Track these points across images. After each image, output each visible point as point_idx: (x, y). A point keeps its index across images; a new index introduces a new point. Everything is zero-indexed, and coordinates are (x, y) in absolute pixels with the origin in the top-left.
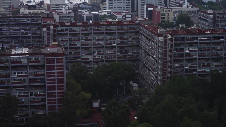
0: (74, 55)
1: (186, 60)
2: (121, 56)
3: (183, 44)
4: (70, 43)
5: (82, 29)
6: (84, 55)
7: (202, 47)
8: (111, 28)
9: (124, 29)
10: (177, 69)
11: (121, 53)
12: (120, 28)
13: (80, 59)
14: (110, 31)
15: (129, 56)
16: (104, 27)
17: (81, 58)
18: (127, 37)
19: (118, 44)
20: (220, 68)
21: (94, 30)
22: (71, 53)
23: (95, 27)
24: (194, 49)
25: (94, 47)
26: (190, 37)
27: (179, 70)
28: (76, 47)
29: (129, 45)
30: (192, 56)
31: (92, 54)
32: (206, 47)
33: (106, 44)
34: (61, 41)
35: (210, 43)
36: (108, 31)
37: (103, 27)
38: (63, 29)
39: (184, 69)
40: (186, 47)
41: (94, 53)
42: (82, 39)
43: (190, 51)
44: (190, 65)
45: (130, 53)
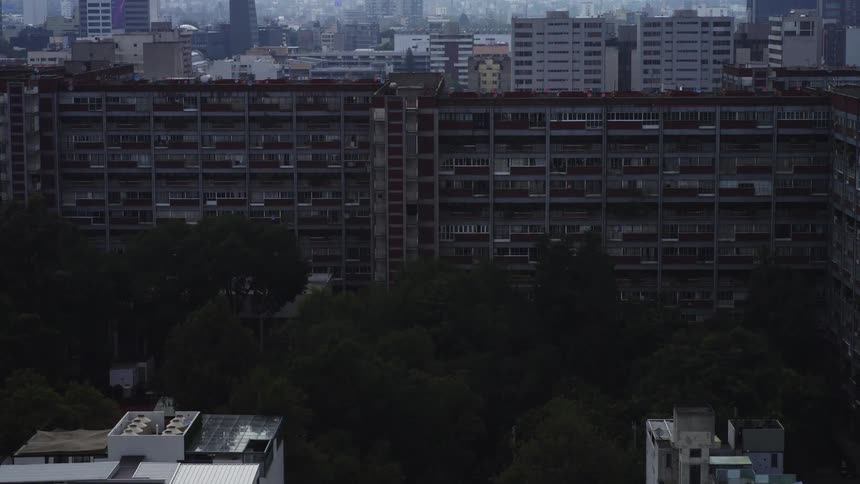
0: (127, 203)
1: (497, 207)
2: (316, 214)
3: (486, 140)
4: (113, 156)
5: (158, 101)
6: (168, 205)
7: (566, 156)
8: (275, 101)
9: (324, 107)
10: (463, 245)
11: (315, 203)
12: (310, 100)
13: (151, 221)
14: (271, 114)
15: (347, 216)
16: (246, 93)
17: (155, 218)
18: (336, 138)
19: (300, 164)
20: (648, 249)
21: (205, 106)
22: (114, 197)
23: (208, 95)
24: (532, 161)
25: (206, 176)
26: (513, 115)
27: (470, 251)
28: (133, 171)
29: (349, 170)
30: (525, 193)
31: (195, 203)
32: (585, 156)
33: (252, 164)
34: (78, 146)
35: (598, 139)
36: (261, 114)
37: (241, 94)
38: (85, 100)
39: (491, 247)
40: (497, 156)
41: (207, 197)
42: (158, 142)
43: (514, 171)
44: (518, 230)
45: (351, 201)
